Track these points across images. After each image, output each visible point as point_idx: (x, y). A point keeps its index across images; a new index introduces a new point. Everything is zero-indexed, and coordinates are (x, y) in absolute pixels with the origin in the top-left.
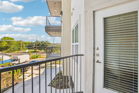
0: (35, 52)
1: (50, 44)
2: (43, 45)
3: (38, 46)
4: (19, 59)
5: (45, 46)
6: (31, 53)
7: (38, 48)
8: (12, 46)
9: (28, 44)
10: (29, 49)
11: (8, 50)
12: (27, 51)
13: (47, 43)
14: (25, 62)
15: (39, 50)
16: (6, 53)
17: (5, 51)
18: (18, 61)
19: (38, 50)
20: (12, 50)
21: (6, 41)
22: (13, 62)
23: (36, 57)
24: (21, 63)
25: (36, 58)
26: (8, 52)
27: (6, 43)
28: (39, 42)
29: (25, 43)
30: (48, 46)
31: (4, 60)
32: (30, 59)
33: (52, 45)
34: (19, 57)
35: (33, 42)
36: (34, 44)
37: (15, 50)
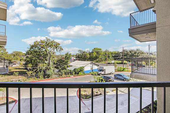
0: (122, 63)
1: (143, 53)
2: (133, 55)
3: (125, 57)
4: (105, 70)
5: (136, 56)
6: (117, 64)
7: (126, 59)
8: (100, 57)
9: (114, 54)
10: (115, 59)
11: (97, 60)
12: (113, 62)
13: (137, 52)
14: (110, 74)
15: (127, 61)
16: (95, 63)
17: (95, 61)
18: (103, 72)
19: (125, 62)
20: (100, 60)
21: (96, 52)
22: (100, 72)
23: (122, 69)
24: (106, 74)
25: (122, 71)
26: (97, 62)
27: (96, 54)
28: (127, 52)
29: (112, 54)
30: (139, 56)
31: (93, 69)
32: (116, 71)
33: (146, 54)
34: (105, 68)
35: (120, 52)
36: (121, 54)
37: (102, 61)
